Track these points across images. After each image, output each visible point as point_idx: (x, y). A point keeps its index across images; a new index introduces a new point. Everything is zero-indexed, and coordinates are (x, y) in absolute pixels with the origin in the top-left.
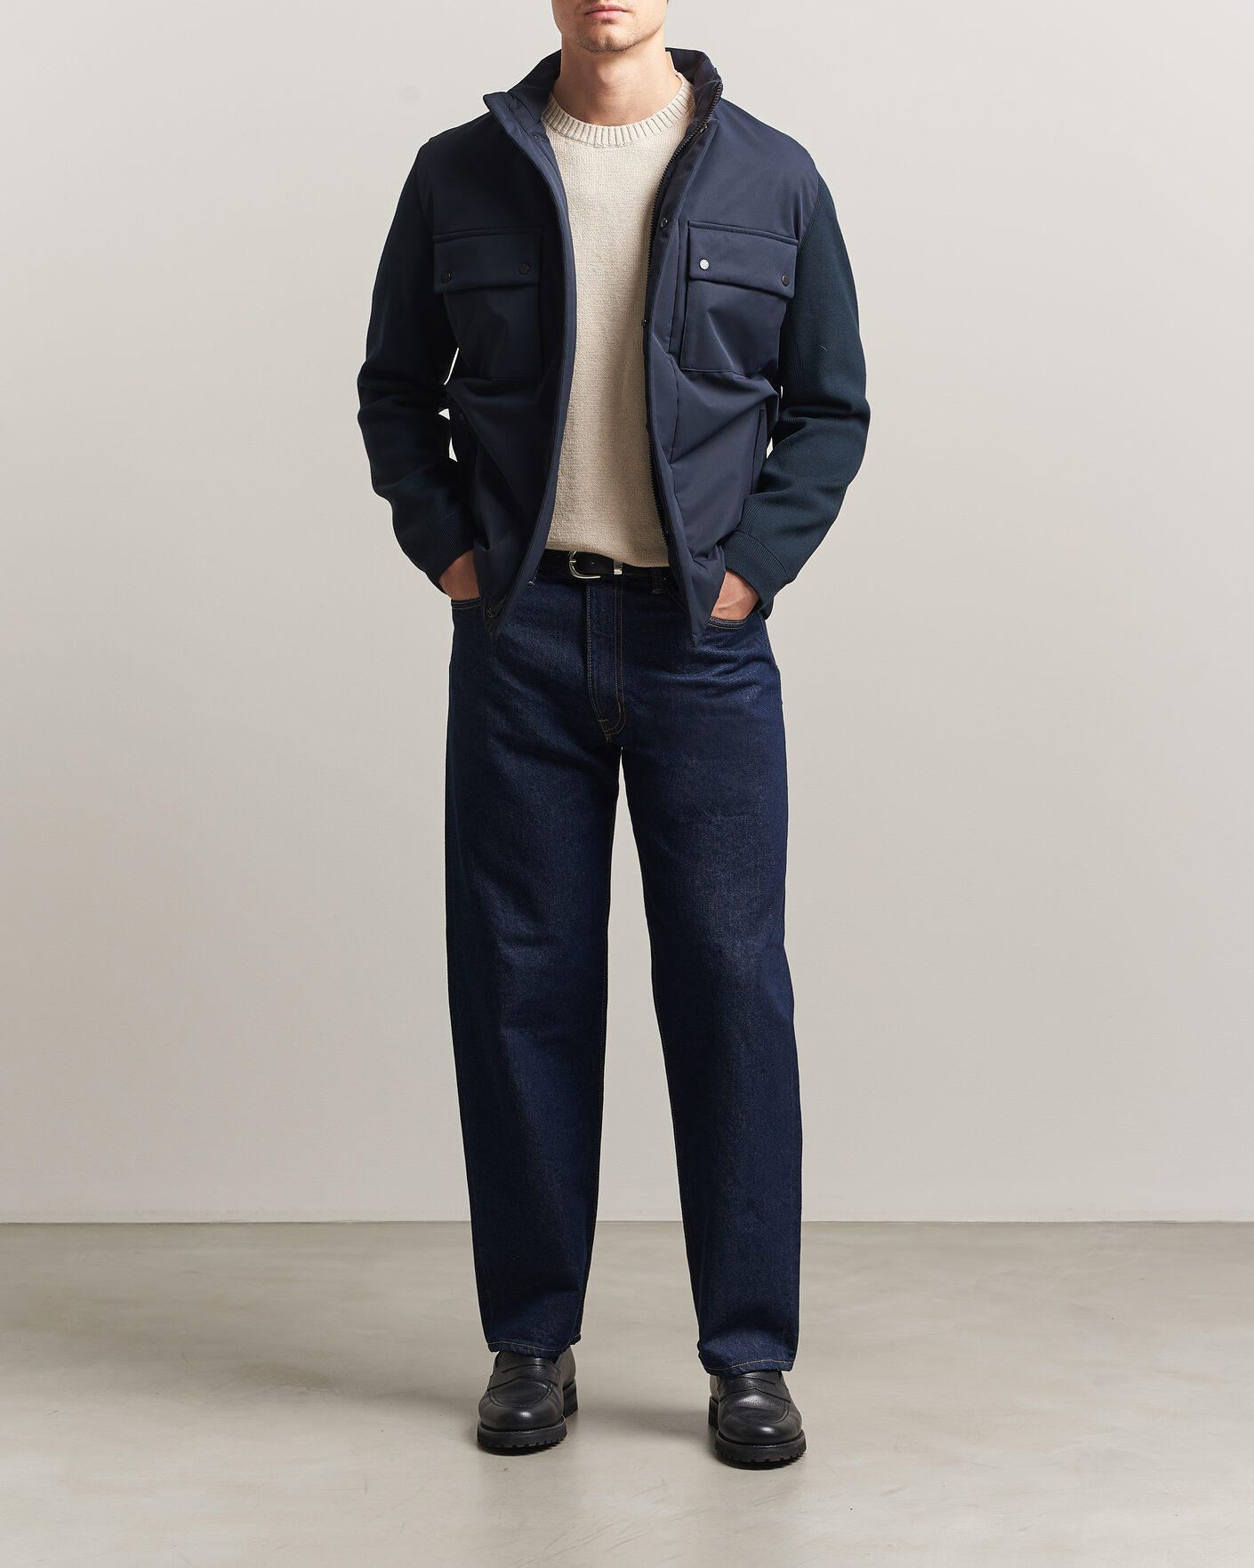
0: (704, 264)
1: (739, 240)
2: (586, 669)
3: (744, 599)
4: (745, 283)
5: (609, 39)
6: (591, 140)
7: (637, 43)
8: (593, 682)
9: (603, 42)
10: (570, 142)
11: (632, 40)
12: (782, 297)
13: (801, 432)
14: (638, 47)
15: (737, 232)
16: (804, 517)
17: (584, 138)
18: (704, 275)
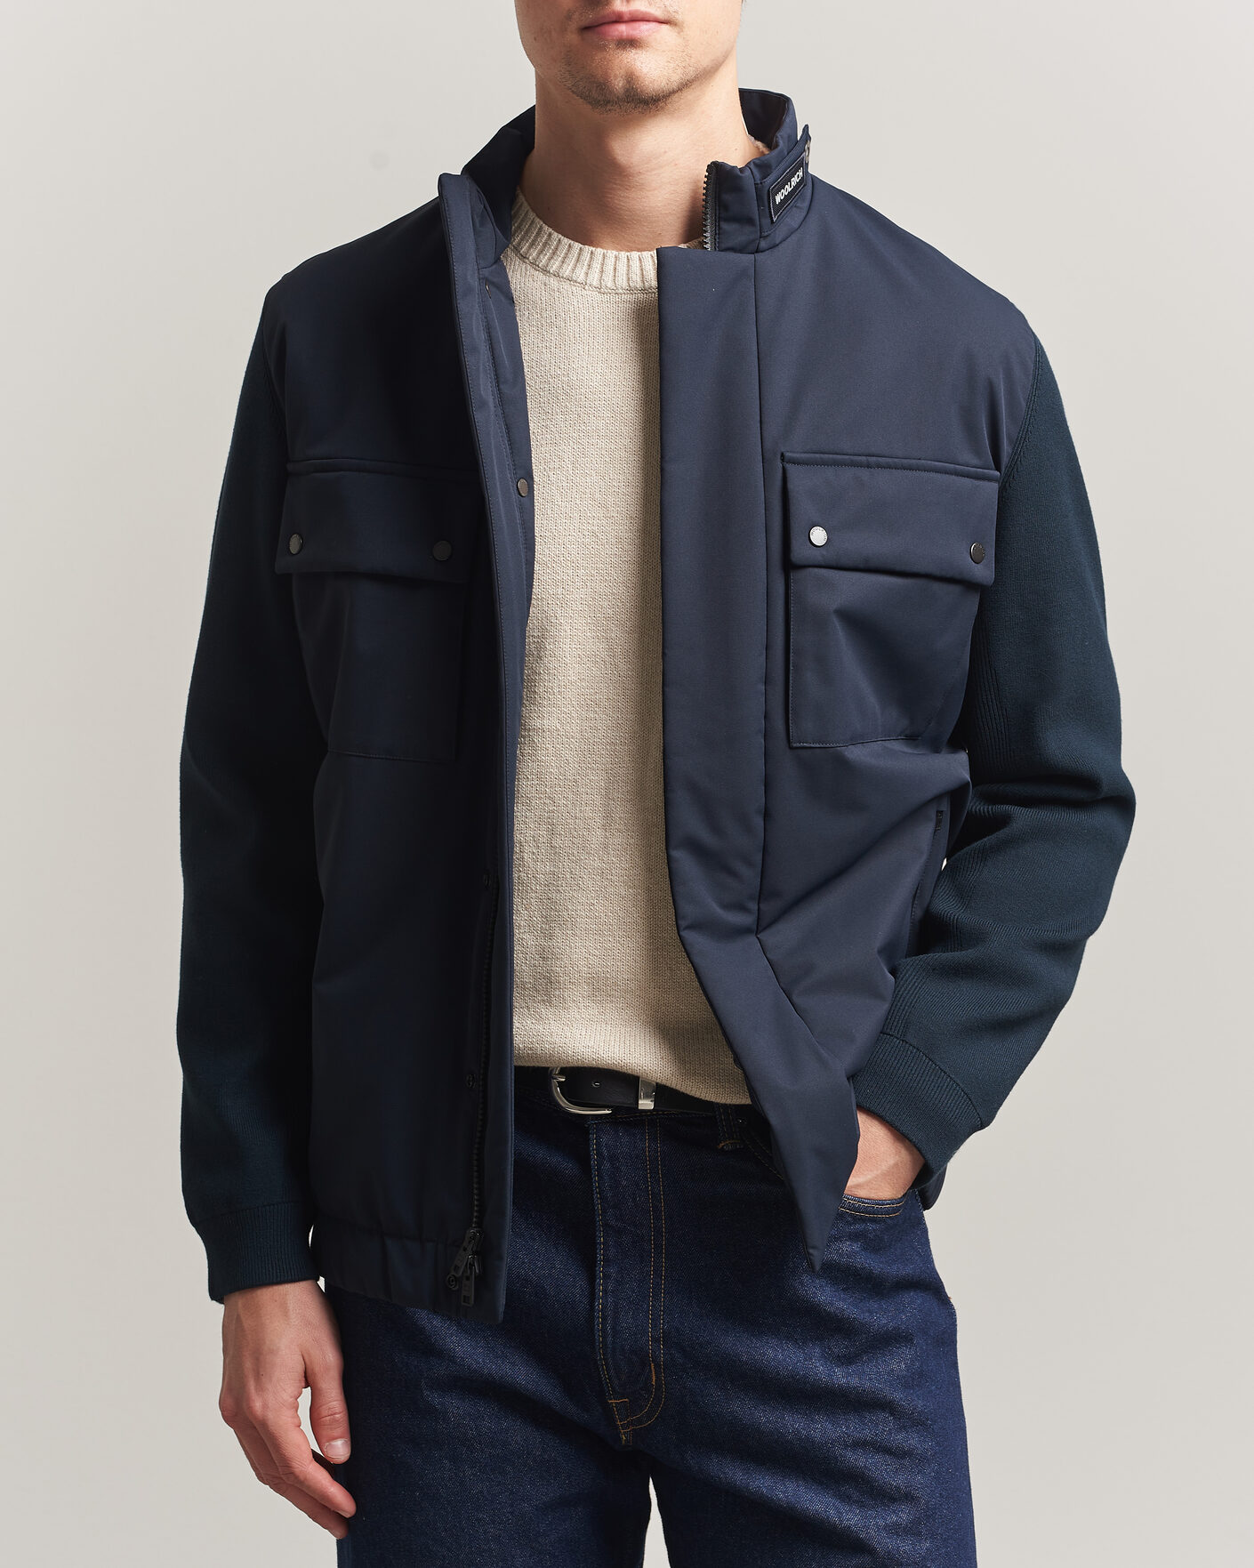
0: (819, 536)
1: (884, 482)
2: (592, 1296)
3: (896, 1165)
4: (898, 568)
5: (631, 78)
6: (594, 278)
7: (685, 85)
8: (604, 1318)
9: (619, 84)
10: (553, 282)
11: (676, 78)
12: (969, 585)
13: (1001, 834)
14: (689, 95)
15: (879, 466)
16: (1011, 1002)
17: (580, 275)
18: (818, 557)
